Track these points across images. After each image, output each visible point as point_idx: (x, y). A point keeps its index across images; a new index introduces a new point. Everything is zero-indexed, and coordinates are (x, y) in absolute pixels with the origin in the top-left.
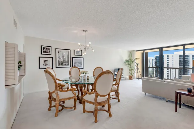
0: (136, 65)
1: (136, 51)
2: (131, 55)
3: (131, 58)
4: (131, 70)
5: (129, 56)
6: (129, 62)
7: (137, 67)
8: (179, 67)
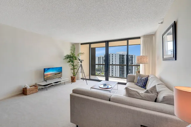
0: (80, 61)
1: (82, 44)
2: (74, 49)
3: (74, 52)
4: (74, 69)
5: (71, 50)
6: (71, 58)
7: (81, 65)
8: (119, 64)
